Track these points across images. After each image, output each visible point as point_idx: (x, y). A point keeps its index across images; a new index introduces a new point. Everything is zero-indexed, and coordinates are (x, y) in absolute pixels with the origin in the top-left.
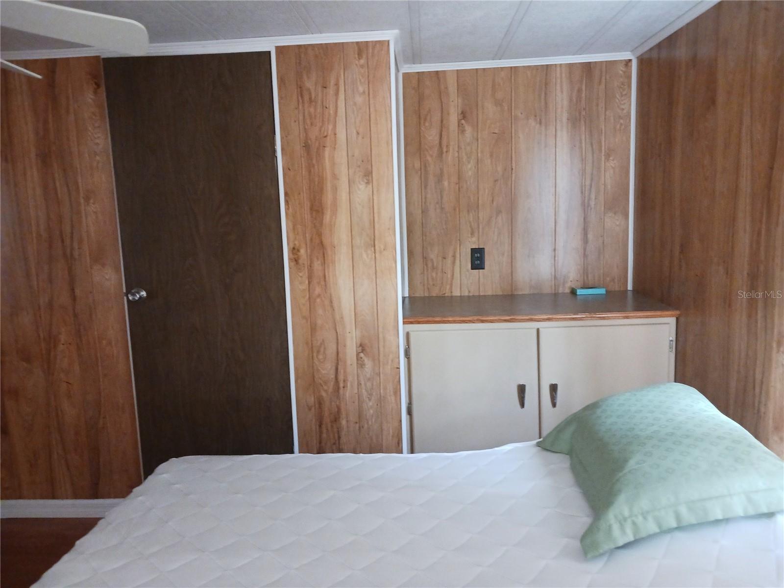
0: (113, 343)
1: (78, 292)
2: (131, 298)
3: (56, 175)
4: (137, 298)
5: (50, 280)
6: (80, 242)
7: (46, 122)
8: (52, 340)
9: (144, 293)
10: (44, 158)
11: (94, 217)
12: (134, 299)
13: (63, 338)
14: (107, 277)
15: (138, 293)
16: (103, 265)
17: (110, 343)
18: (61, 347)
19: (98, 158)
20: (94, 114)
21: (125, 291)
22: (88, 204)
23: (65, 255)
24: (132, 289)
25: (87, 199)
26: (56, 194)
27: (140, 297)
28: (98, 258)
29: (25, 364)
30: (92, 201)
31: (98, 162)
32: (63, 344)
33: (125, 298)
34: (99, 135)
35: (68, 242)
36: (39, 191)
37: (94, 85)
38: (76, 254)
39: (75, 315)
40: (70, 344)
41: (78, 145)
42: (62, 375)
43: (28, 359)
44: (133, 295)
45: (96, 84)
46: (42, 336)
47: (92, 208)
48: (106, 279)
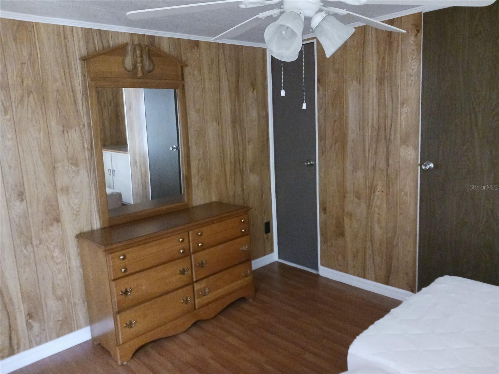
0: (408, 195)
1: (391, 161)
2: (423, 167)
3: (386, 91)
4: (427, 168)
5: (376, 153)
6: (395, 131)
7: (384, 59)
8: (372, 189)
9: (432, 165)
10: (381, 80)
11: (405, 115)
12: (425, 168)
13: (379, 188)
14: (409, 153)
15: (429, 165)
16: (408, 146)
17: (406, 194)
18: (377, 193)
19: (412, 78)
20: (413, 50)
21: (419, 162)
22: (402, 108)
23: (386, 138)
24: (425, 162)
25: (403, 104)
26: (385, 101)
27: (430, 168)
28: (405, 141)
29: (357, 200)
30: (405, 106)
31: (412, 81)
32: (379, 191)
33: (419, 167)
34: (414, 64)
35: (388, 130)
36: (375, 100)
37: (416, 31)
38: (392, 138)
39: (387, 175)
40: (382, 192)
41: (401, 71)
42: (376, 209)
43: (359, 198)
44: (425, 165)
45: (417, 30)
46: (367, 185)
47: (405, 110)
48: (408, 155)
